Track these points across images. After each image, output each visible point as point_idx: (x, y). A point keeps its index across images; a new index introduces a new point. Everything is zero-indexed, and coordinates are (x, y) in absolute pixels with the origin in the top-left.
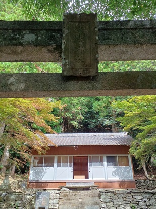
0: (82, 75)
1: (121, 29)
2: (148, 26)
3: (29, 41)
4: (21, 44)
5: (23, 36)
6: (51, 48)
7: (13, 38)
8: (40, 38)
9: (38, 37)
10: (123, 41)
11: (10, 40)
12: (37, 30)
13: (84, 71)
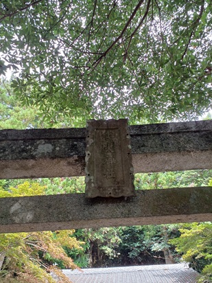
0: (112, 195)
1: (159, 134)
2: (194, 129)
3: (43, 153)
4: (33, 157)
5: (36, 148)
6: (71, 160)
7: (24, 150)
8: (58, 149)
9: (55, 147)
10: (164, 148)
11: (20, 152)
12: (55, 139)
13: (115, 189)
